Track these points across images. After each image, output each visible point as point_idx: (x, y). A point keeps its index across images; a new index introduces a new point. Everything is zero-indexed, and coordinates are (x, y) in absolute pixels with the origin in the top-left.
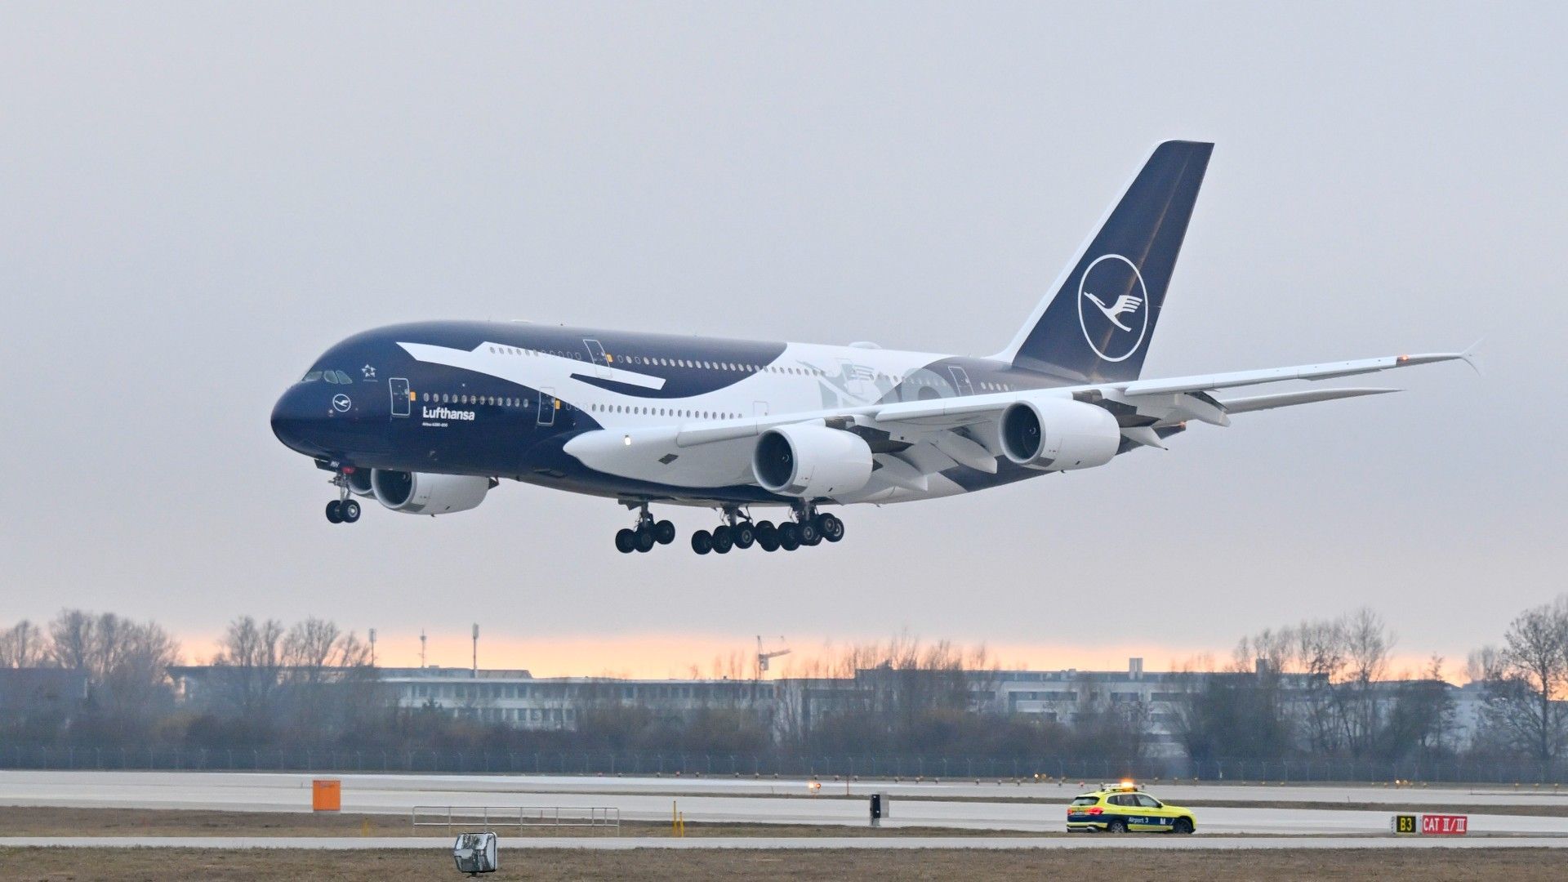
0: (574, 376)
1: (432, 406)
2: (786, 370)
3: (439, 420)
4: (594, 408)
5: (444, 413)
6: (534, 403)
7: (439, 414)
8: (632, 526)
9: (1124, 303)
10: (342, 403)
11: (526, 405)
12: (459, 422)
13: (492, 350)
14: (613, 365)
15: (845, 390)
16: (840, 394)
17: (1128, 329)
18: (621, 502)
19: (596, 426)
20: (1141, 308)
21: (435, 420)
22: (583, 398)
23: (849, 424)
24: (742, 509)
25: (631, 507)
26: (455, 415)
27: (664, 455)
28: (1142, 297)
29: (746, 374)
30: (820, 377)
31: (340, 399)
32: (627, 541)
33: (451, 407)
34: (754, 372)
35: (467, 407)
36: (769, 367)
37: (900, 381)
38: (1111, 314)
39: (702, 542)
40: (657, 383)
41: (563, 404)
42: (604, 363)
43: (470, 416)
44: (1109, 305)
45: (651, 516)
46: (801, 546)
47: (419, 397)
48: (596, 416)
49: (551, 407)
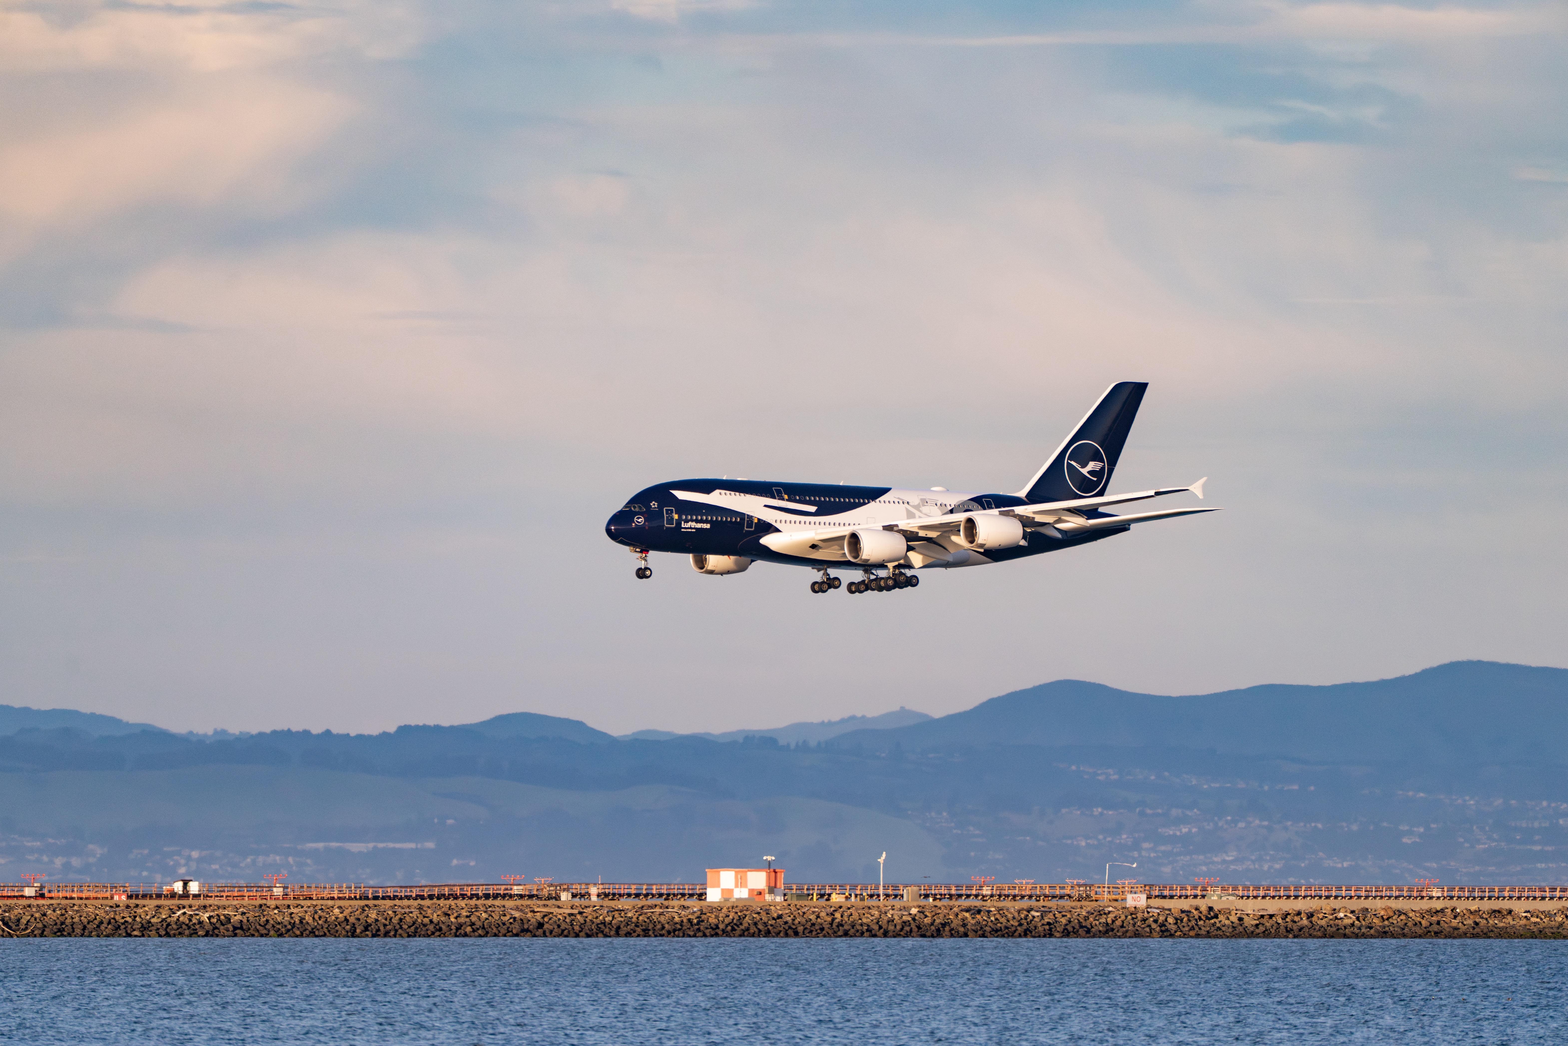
0: (765, 506)
1: (687, 521)
2: (887, 502)
3: (691, 528)
4: (776, 521)
5: (693, 524)
6: (742, 519)
7: (690, 525)
8: (819, 580)
9: (1092, 466)
10: (640, 520)
11: (739, 520)
12: (701, 529)
13: (720, 493)
14: (787, 500)
15: (920, 511)
16: (917, 513)
17: (1095, 479)
18: (813, 568)
19: (777, 530)
20: (1103, 468)
21: (688, 528)
22: (770, 517)
23: (895, 529)
24: (874, 571)
25: (819, 571)
26: (699, 526)
27: (810, 545)
28: (1103, 461)
29: (864, 504)
30: (906, 505)
31: (638, 518)
32: (818, 588)
33: (697, 521)
34: (869, 502)
35: (706, 522)
36: (877, 500)
37: (953, 506)
38: (1085, 471)
39: (855, 588)
40: (813, 509)
41: (759, 519)
42: (783, 499)
43: (708, 526)
44: (1083, 467)
45: (829, 575)
46: (897, 589)
47: (680, 517)
48: (778, 525)
49: (752, 522)
